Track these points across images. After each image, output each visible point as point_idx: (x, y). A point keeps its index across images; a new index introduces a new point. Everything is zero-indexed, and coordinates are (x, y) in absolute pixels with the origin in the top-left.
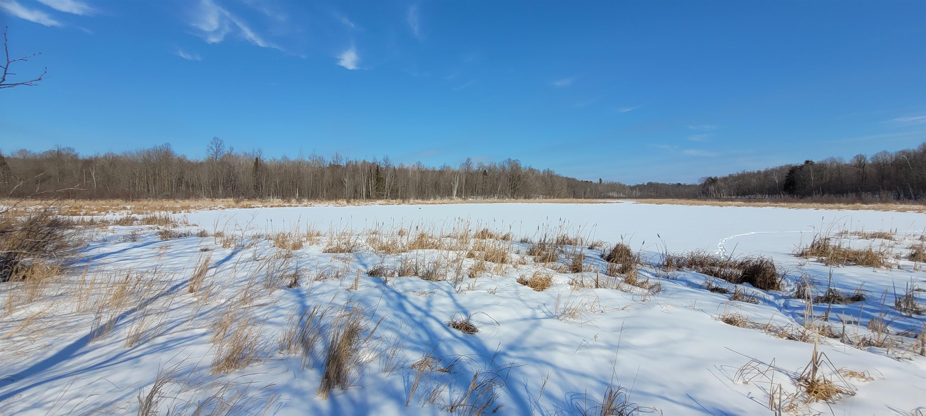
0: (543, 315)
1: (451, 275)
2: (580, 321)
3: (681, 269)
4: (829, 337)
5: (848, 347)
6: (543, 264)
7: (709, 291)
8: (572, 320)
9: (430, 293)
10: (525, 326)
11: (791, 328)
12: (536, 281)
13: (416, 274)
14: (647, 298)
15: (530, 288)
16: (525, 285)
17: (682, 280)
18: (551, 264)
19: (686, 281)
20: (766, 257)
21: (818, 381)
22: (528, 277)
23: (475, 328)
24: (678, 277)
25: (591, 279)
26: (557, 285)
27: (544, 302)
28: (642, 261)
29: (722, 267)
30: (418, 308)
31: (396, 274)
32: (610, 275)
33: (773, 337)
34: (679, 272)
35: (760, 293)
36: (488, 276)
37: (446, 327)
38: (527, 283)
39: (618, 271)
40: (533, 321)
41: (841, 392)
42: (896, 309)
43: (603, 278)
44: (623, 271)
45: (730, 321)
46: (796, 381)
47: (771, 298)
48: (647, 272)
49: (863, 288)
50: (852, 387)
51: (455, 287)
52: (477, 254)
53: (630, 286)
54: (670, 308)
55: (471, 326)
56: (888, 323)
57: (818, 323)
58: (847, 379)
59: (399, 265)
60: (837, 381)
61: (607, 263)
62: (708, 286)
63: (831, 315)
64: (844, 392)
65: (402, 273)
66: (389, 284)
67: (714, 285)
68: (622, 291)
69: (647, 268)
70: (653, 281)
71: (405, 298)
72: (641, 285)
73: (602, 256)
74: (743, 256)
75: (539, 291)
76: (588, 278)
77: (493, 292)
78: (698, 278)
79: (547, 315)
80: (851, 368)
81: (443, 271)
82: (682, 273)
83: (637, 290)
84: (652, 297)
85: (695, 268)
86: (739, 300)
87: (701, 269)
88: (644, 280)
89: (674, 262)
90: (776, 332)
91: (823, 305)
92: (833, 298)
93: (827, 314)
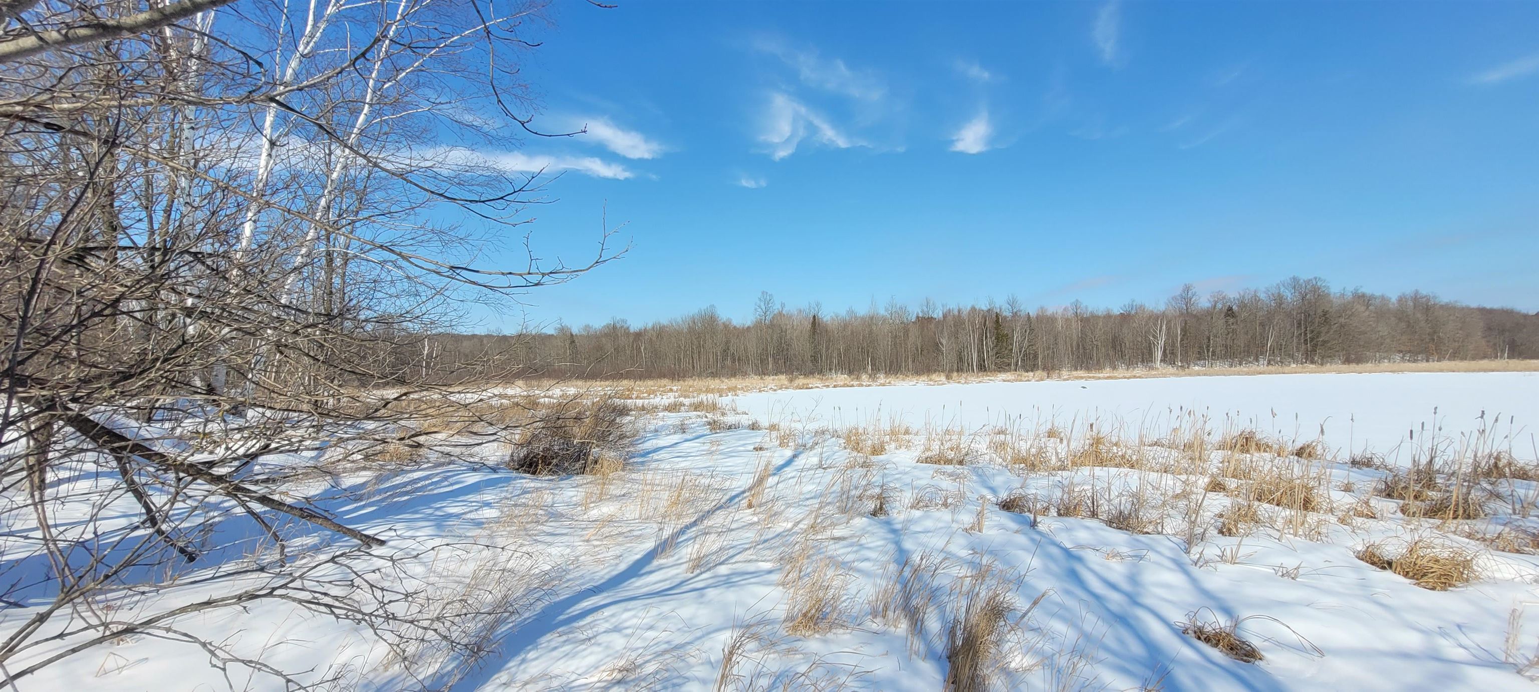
0: (1462, 654)
1: (1175, 524)
6: (1438, 522)
9: (1131, 556)
12: (1418, 562)
13: (1094, 515)
15: (1401, 579)
16: (1384, 568)
18: (1466, 526)
22: (1393, 549)
23: (1254, 650)
30: (1113, 586)
31: (1053, 512)
36: (1270, 536)
37: (1182, 633)
38: (1390, 564)
40: (1435, 665)
51: (1187, 552)
52: (1232, 484)
55: (1244, 643)
59: (1058, 493)
65: (1066, 511)
66: (1041, 527)
71: (1079, 559)
75: (1433, 589)
77: (1290, 575)
79: (1476, 656)
81: (1154, 515)
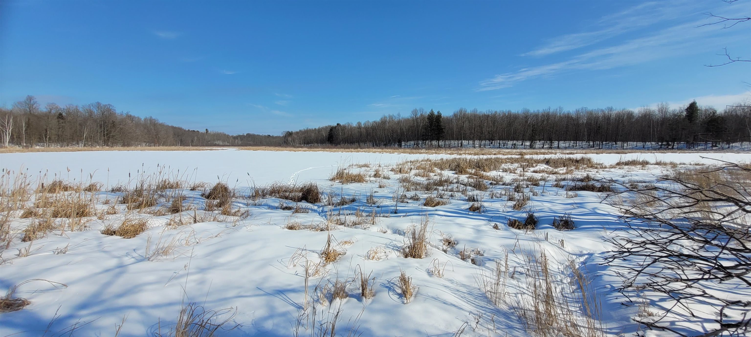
0: (133, 260)
2: (172, 257)
3: (265, 197)
4: (340, 225)
5: (346, 228)
6: (139, 210)
7: (282, 210)
8: (165, 257)
10: (106, 278)
11: (322, 224)
12: (126, 228)
14: (237, 223)
16: (112, 235)
17: (265, 205)
18: (148, 209)
19: (267, 205)
20: (313, 183)
21: (330, 251)
23: (24, 302)
24: (262, 204)
25: (189, 216)
26: (153, 228)
27: (134, 248)
28: (237, 195)
29: (290, 192)
32: (209, 210)
33: (313, 232)
34: (263, 200)
35: (310, 205)
39: (216, 206)
40: (118, 270)
41: (340, 254)
42: (367, 203)
43: (201, 214)
44: (220, 205)
45: (291, 228)
46: (321, 255)
47: (316, 208)
48: (239, 203)
49: (355, 194)
50: (345, 250)
53: (225, 216)
54: (254, 227)
55: (17, 300)
56: (363, 211)
57: (335, 218)
58: (343, 246)
60: (339, 249)
61: (206, 200)
62: (281, 206)
63: (341, 212)
64: (342, 254)
67: (285, 205)
68: (218, 221)
69: (240, 200)
70: (243, 210)
72: (235, 214)
73: (202, 195)
74: (302, 183)
75: (130, 238)
76: (186, 216)
77: (63, 252)
78: (275, 202)
79: (137, 260)
80: (345, 240)
82: (265, 200)
83: (231, 218)
84: (241, 222)
85: (274, 195)
86: (298, 212)
87: (278, 195)
88: (237, 210)
89: (260, 193)
90: (315, 228)
91: (338, 207)
92: (343, 203)
93: (339, 212)
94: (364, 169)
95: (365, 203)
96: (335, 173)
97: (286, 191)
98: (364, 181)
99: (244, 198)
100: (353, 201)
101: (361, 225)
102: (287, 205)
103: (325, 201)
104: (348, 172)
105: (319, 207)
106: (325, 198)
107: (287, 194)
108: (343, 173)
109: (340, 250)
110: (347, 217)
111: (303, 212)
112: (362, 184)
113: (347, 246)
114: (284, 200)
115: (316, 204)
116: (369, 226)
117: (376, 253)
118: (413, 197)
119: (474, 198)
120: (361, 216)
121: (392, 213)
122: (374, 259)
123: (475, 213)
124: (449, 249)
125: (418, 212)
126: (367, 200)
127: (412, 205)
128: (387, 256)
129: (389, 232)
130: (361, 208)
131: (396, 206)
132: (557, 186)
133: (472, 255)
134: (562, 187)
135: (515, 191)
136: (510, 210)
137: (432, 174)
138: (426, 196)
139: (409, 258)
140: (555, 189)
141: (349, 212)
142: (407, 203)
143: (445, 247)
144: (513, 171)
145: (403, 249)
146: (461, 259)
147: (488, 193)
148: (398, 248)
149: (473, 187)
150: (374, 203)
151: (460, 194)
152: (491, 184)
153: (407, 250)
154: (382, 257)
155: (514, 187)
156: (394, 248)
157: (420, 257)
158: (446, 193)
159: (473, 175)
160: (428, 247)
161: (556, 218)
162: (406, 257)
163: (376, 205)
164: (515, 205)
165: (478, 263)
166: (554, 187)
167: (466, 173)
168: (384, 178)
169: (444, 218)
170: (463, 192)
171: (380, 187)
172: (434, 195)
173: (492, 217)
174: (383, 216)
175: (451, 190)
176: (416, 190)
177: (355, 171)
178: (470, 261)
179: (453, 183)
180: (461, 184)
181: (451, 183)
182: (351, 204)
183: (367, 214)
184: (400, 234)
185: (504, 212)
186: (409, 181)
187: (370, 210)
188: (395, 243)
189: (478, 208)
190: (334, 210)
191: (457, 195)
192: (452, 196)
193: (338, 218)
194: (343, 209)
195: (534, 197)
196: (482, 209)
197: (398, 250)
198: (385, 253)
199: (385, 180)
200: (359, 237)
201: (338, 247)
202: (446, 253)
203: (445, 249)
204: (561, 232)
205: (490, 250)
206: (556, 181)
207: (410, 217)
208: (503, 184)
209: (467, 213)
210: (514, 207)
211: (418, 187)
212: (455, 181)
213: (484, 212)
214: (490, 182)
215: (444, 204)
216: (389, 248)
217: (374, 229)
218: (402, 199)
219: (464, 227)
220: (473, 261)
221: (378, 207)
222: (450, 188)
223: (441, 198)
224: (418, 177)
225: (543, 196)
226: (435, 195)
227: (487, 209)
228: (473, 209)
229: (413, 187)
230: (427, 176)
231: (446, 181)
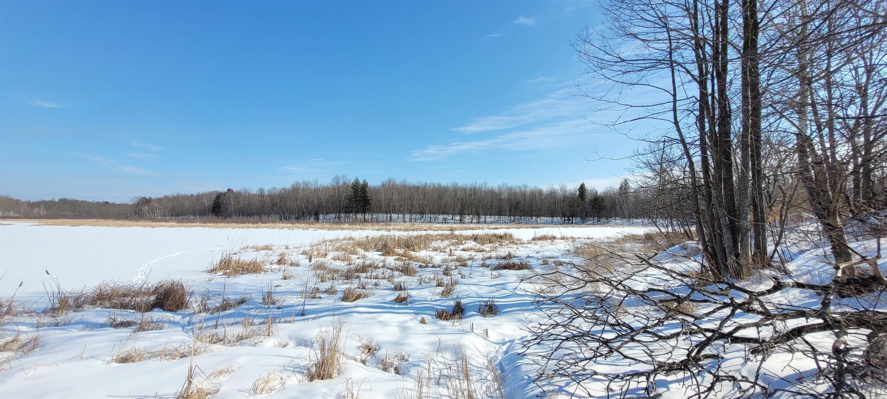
3: (81, 309)
4: (216, 343)
5: (225, 348)
7: (112, 328)
14: (7, 365)
17: (77, 323)
19: (83, 323)
20: (177, 279)
21: (192, 392)
24: (73, 321)
28: (16, 309)
29: (133, 296)
33: (166, 362)
34: (75, 314)
35: (168, 315)
42: (263, 304)
45: (124, 360)
47: (178, 318)
49: (246, 292)
50: (218, 385)
56: (255, 316)
57: (208, 332)
58: (215, 380)
62: (112, 323)
63: (220, 321)
67: (119, 319)
69: (23, 319)
72: (4, 347)
74: (156, 281)
78: (101, 315)
80: (220, 369)
82: (81, 314)
84: (17, 362)
85: (100, 304)
86: (144, 330)
87: (107, 304)
88: (10, 339)
89: (71, 302)
90: (171, 354)
91: (216, 314)
92: (225, 306)
93: (217, 322)
94: (263, 252)
95: (260, 303)
96: (217, 260)
97: (125, 295)
98: (262, 270)
99: (33, 314)
100: (242, 302)
101: (249, 339)
102: (123, 319)
103: (195, 305)
104: (238, 259)
105: (184, 316)
106: (196, 302)
107: (127, 299)
108: (230, 261)
109: (209, 386)
110: (228, 329)
111: (152, 329)
112: (258, 275)
113: (222, 378)
114: (118, 311)
115: (179, 312)
116: (262, 338)
117: (267, 382)
118: (328, 289)
119: (401, 285)
120: (252, 324)
121: (297, 315)
122: (264, 392)
123: (402, 305)
124: (369, 358)
125: (333, 311)
126: (264, 299)
127: (327, 301)
128: (284, 383)
129: (291, 344)
130: (253, 312)
131: (304, 305)
132: (483, 265)
133: (395, 363)
134: (488, 266)
135: (445, 274)
136: (438, 298)
137: (354, 257)
138: (344, 287)
139: (316, 380)
140: (481, 269)
141: (232, 320)
142: (320, 298)
143: (364, 356)
144: (442, 251)
145: (308, 369)
146: (383, 369)
147: (416, 278)
148: (301, 369)
149: (401, 271)
150: (273, 303)
151: (385, 281)
152: (420, 266)
153: (314, 369)
154: (275, 387)
155: (443, 270)
156: (296, 370)
157: (330, 377)
158: (369, 280)
159: (402, 256)
160: (343, 360)
161: (481, 303)
162: (311, 379)
163: (276, 306)
164: (443, 291)
165: (401, 372)
166: (480, 267)
167: (394, 254)
168: (292, 264)
169: (365, 315)
170: (390, 279)
171: (285, 278)
172: (354, 285)
173: (419, 309)
174: (285, 322)
175: (376, 278)
176: (333, 279)
177: (248, 257)
178: (393, 370)
179: (379, 268)
180: (387, 268)
181: (376, 267)
182: (238, 308)
183: (262, 320)
184: (306, 346)
185: (432, 301)
186: (325, 269)
187: (266, 314)
188: (296, 361)
189: (405, 299)
190: (206, 320)
191: (382, 284)
192: (376, 285)
193: (214, 331)
194: (223, 317)
195: (462, 280)
196: (409, 300)
197: (300, 371)
198: (281, 379)
199: (293, 268)
200: (242, 360)
201: (205, 383)
202: (365, 365)
203: (363, 359)
204: (486, 318)
205: (415, 352)
206: (482, 260)
207: (321, 319)
208: (433, 267)
209: (392, 306)
210: (443, 294)
211: (336, 275)
212: (381, 264)
213: (411, 303)
214: (420, 264)
215: (366, 296)
216: (288, 370)
217: (270, 343)
218: (314, 294)
219: (388, 325)
220: (397, 371)
221: (279, 308)
222: (374, 274)
223: (364, 288)
224: (337, 261)
225: (470, 277)
226: (356, 287)
227: (414, 298)
228: (400, 300)
229: (329, 276)
230: (347, 260)
231: (370, 266)
